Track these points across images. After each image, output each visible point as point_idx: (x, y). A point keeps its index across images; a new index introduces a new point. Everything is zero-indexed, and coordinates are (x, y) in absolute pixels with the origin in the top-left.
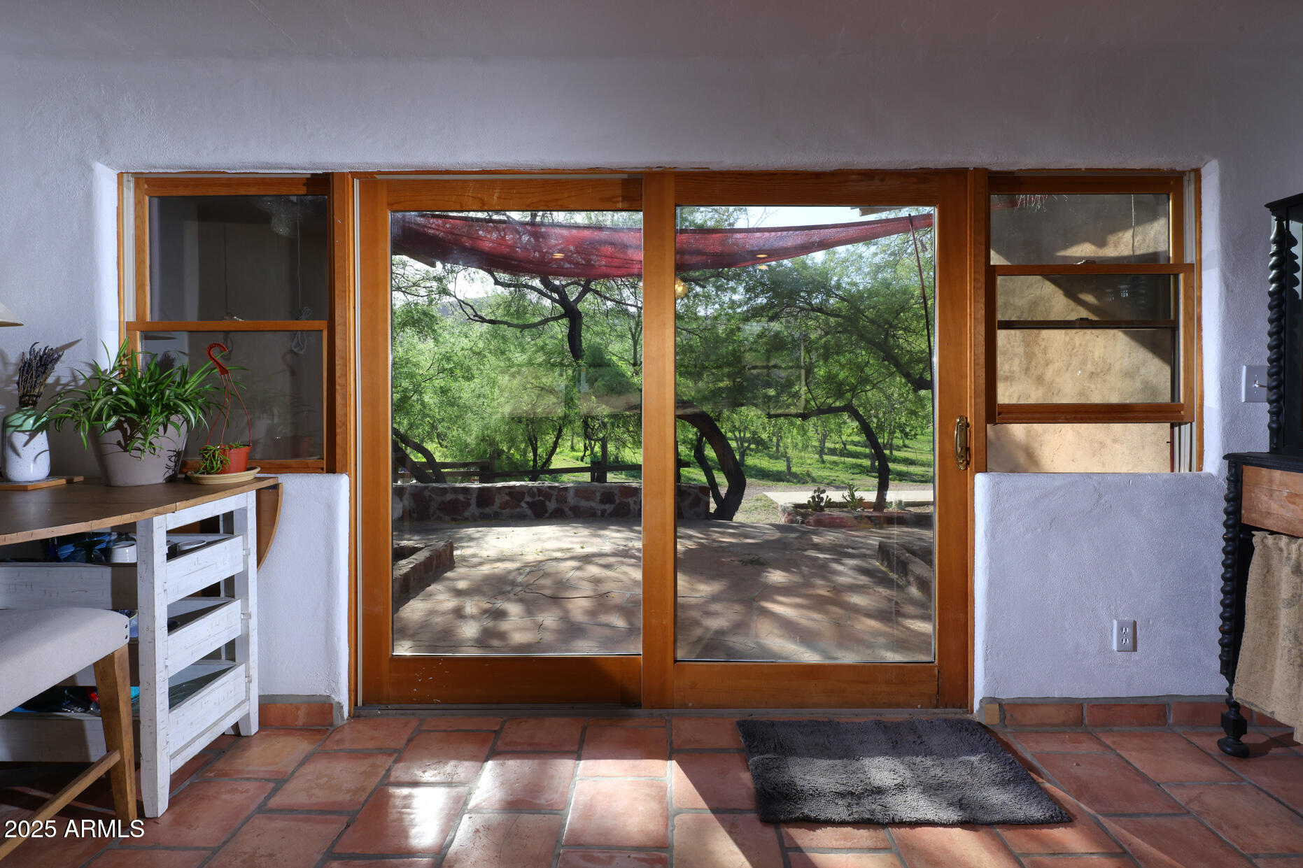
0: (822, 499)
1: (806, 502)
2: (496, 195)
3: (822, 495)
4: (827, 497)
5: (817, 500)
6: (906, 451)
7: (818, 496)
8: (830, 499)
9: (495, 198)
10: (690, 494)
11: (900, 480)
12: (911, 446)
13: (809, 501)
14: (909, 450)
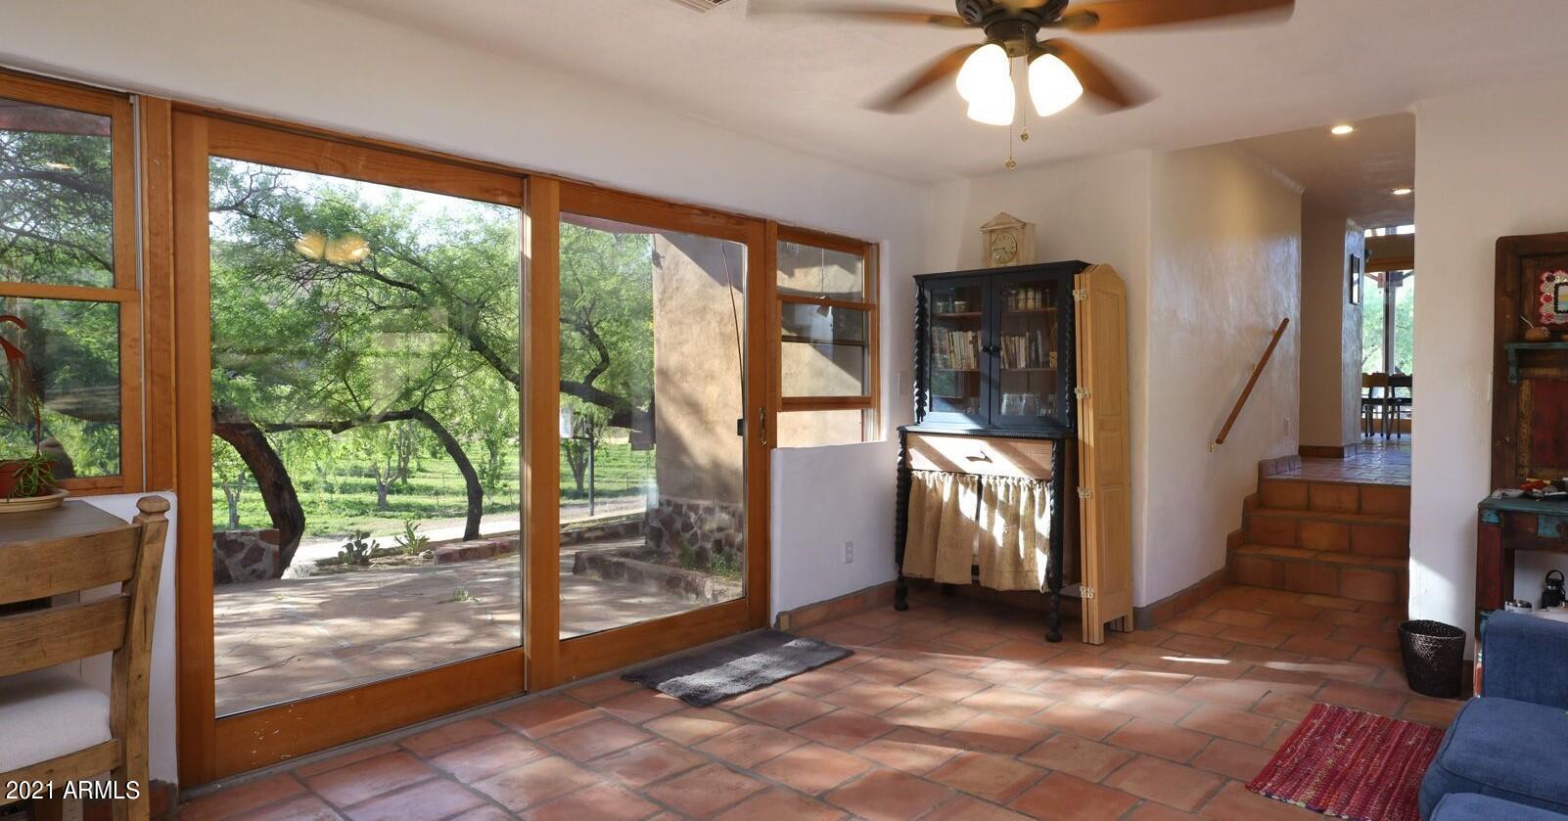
0: (365, 546)
1: (337, 555)
2: (362, 163)
3: (363, 541)
4: (374, 542)
5: (355, 548)
6: (424, 477)
7: (358, 543)
8: (378, 545)
9: (360, 166)
10: (242, 545)
11: (430, 517)
12: (427, 469)
13: (341, 553)
14: (429, 474)
